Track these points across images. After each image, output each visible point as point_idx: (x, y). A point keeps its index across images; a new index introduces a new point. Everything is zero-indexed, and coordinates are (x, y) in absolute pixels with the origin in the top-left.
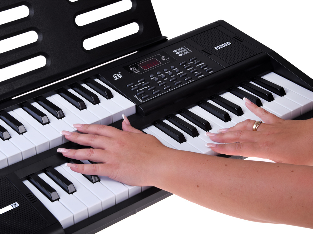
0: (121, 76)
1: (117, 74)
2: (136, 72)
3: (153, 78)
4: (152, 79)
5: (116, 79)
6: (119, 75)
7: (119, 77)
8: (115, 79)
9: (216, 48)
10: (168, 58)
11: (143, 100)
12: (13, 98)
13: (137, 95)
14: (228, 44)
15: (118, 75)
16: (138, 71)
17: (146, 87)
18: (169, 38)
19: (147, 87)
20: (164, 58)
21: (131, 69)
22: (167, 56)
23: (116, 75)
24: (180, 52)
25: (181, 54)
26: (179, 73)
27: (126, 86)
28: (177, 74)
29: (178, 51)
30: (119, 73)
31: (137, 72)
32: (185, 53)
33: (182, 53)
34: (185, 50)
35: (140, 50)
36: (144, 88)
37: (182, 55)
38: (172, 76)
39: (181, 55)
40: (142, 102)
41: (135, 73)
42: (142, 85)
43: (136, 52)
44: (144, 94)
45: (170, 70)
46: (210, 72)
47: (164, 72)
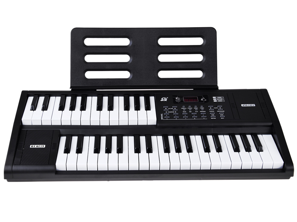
0: (166, 100)
1: (165, 98)
4: (182, 108)
5: (162, 100)
9: (242, 105)
10: (206, 100)
11: (164, 118)
12: (97, 90)
13: (163, 115)
14: (254, 105)
17: (174, 112)
18: (220, 88)
20: (204, 99)
21: (176, 98)
22: (206, 98)
23: (164, 99)
26: (202, 112)
27: (163, 107)
28: (200, 112)
29: (217, 98)
30: (167, 98)
31: (178, 101)
32: (219, 101)
34: (221, 99)
36: (171, 112)
39: (216, 101)
40: (162, 119)
41: (176, 101)
43: (193, 89)
44: (168, 115)
45: (199, 107)
46: (222, 118)
47: (193, 107)
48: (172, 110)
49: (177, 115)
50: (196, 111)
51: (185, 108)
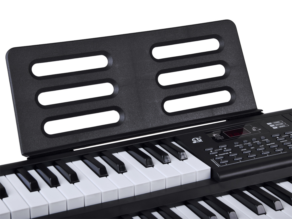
0: (201, 141)
1: (197, 139)
2: (219, 138)
3: (238, 145)
4: (236, 146)
5: (195, 142)
6: (199, 139)
7: (199, 141)
8: (193, 142)
10: (260, 129)
11: (221, 164)
13: (215, 159)
15: (198, 139)
16: (222, 138)
17: (228, 153)
18: (264, 112)
19: (229, 153)
20: (255, 129)
21: (214, 135)
22: (258, 126)
23: (196, 139)
24: (275, 125)
25: (276, 127)
26: (269, 144)
27: (205, 150)
28: (267, 145)
29: (273, 124)
30: (200, 137)
31: (221, 139)
32: (280, 127)
33: (278, 126)
34: (281, 124)
35: (228, 120)
36: (224, 154)
37: (277, 128)
38: (260, 146)
40: (219, 166)
41: (218, 139)
42: (223, 150)
43: (225, 121)
44: (223, 159)
47: (252, 142)
48: (222, 152)
49: (237, 157)
51: (239, 144)
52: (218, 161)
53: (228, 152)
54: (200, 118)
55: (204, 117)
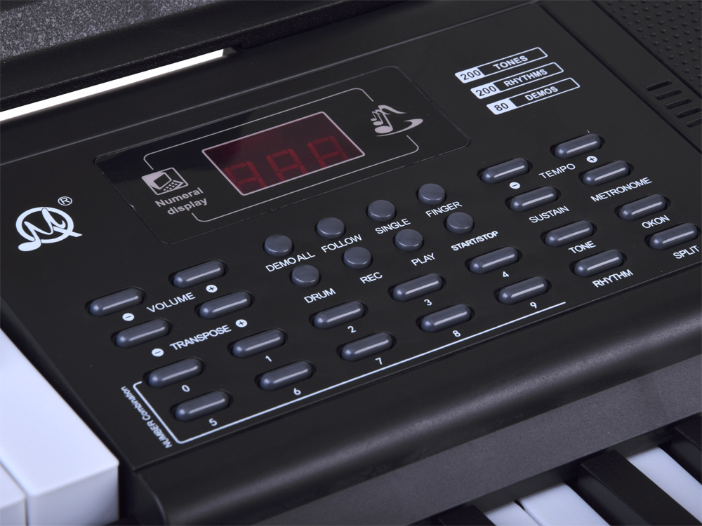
0: (67, 230)
1: (46, 212)
2: (177, 204)
3: (287, 262)
4: (275, 266)
5: (31, 245)
6: (59, 219)
7: (57, 234)
8: (23, 247)
10: (416, 122)
11: (182, 427)
13: (147, 388)
15: (49, 219)
16: (194, 198)
17: (224, 330)
19: (232, 325)
20: (392, 117)
21: (150, 180)
22: (409, 103)
23: (37, 219)
24: (500, 85)
25: (507, 101)
26: (468, 243)
27: (88, 305)
28: (455, 248)
29: (491, 75)
30: (63, 200)
31: (188, 207)
32: (532, 96)
33: (515, 94)
34: (539, 73)
35: (239, 48)
36: (204, 336)
37: (512, 107)
38: (415, 262)
39: (509, 105)
40: (168, 444)
41: (172, 211)
42: (196, 306)
43: (219, 54)
45: (411, 208)
46: (680, 254)
47: (367, 226)
49: (280, 355)
50: (419, 253)
51: (292, 253)
52: (166, 400)
53: (228, 317)
54: (70, 36)
55: (94, 31)
